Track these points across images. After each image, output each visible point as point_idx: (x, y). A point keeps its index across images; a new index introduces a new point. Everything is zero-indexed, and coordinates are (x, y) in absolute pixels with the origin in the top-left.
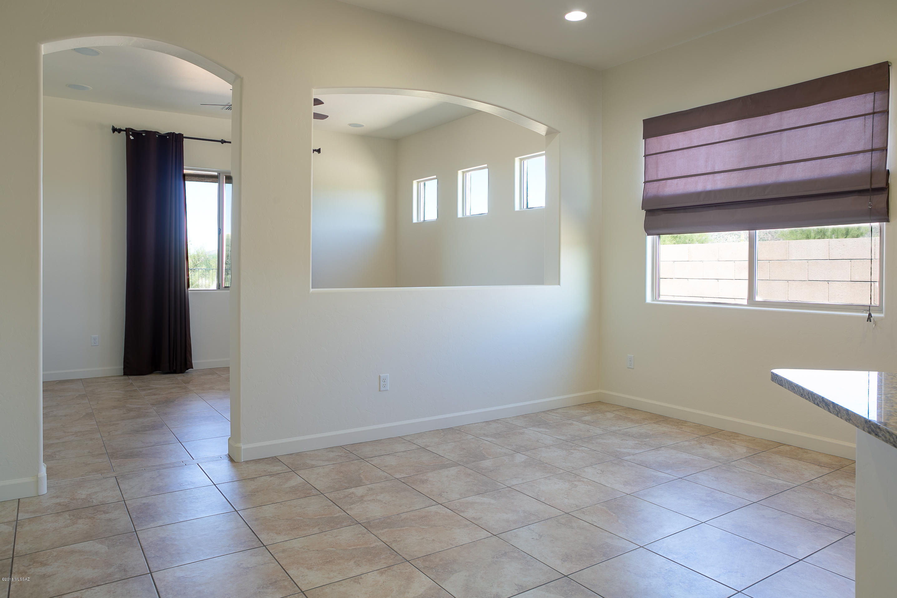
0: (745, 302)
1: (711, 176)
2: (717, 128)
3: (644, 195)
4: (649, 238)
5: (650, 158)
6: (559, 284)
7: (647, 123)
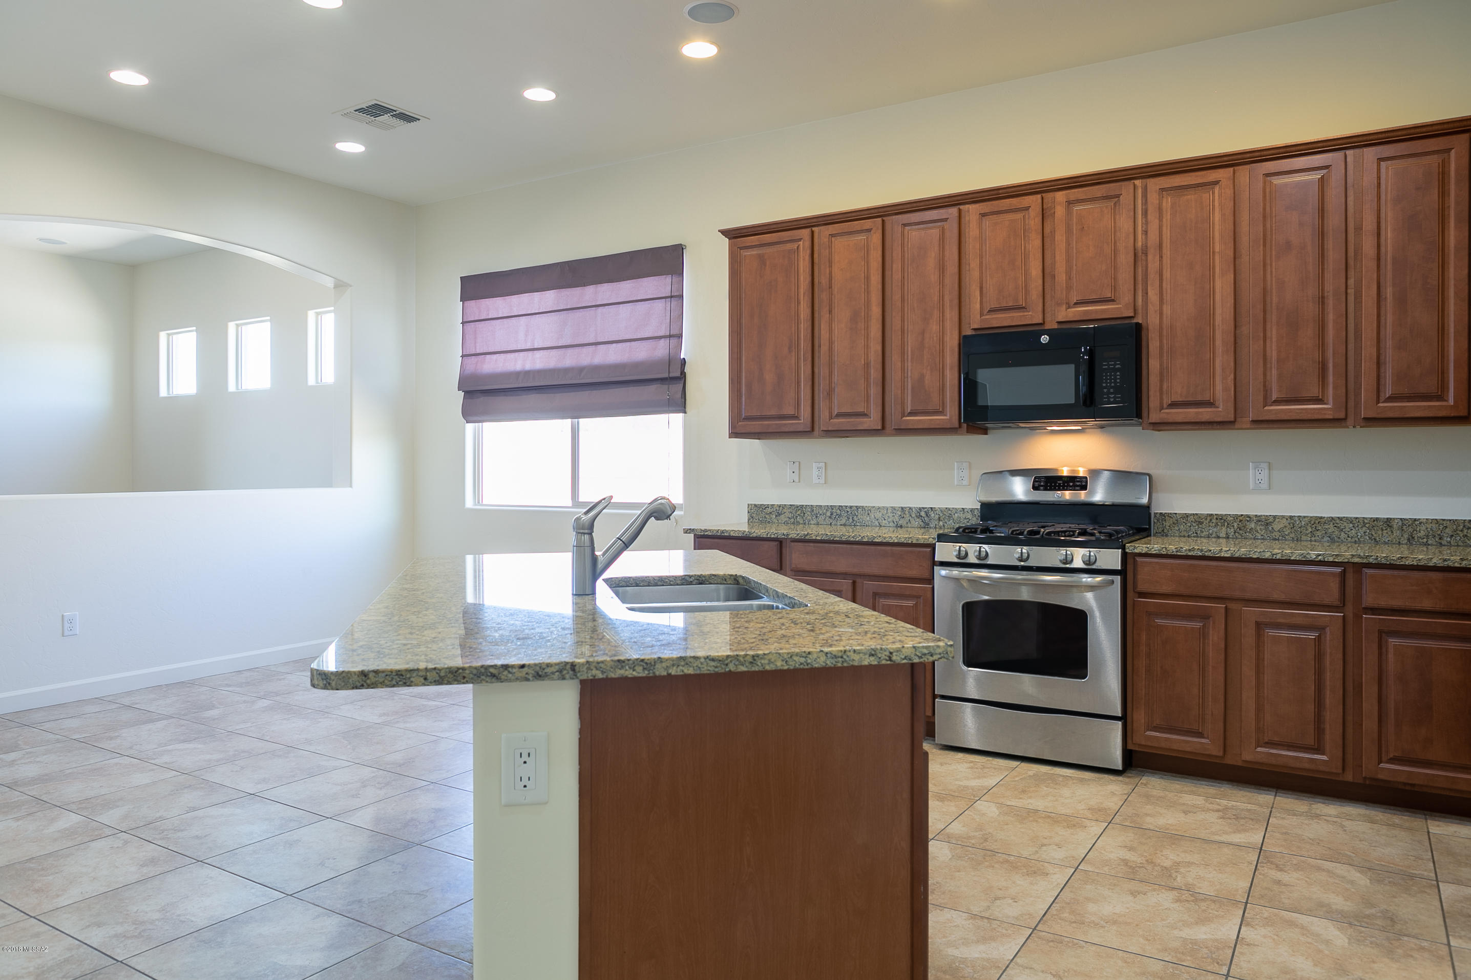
0: (570, 504)
1: (530, 353)
2: (536, 295)
3: (462, 372)
4: (470, 427)
5: (468, 326)
6: (351, 486)
7: (466, 281)
